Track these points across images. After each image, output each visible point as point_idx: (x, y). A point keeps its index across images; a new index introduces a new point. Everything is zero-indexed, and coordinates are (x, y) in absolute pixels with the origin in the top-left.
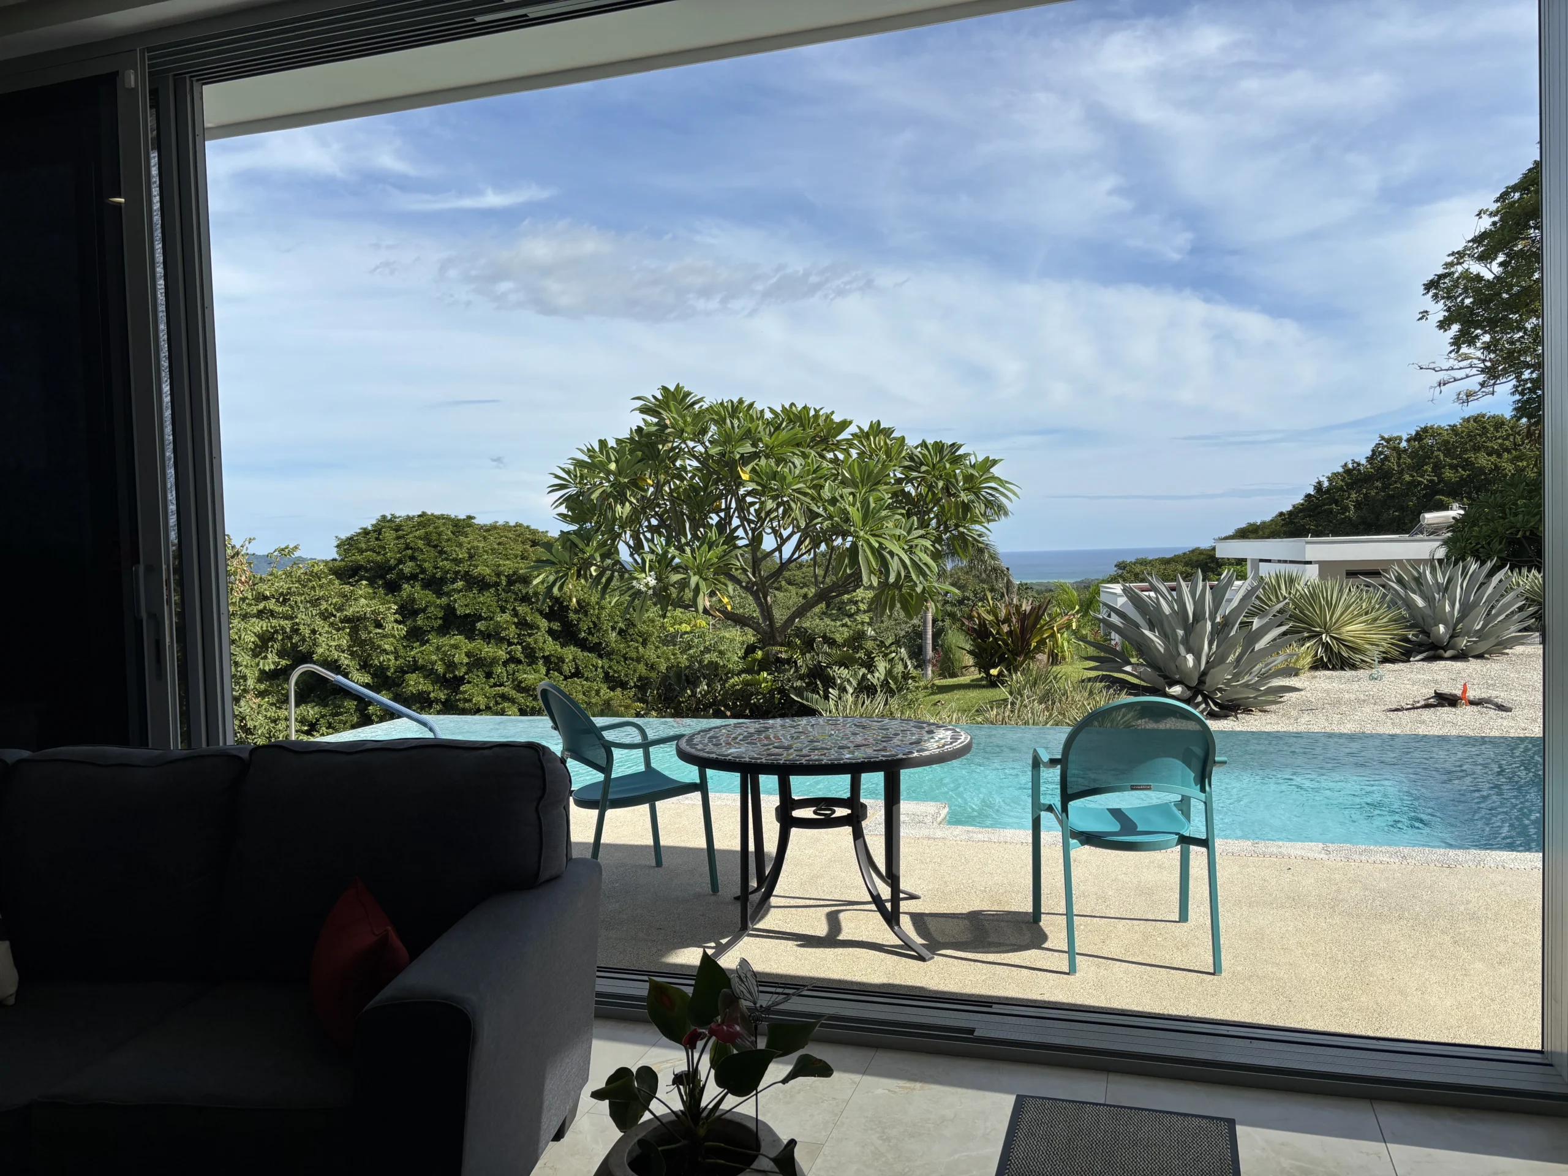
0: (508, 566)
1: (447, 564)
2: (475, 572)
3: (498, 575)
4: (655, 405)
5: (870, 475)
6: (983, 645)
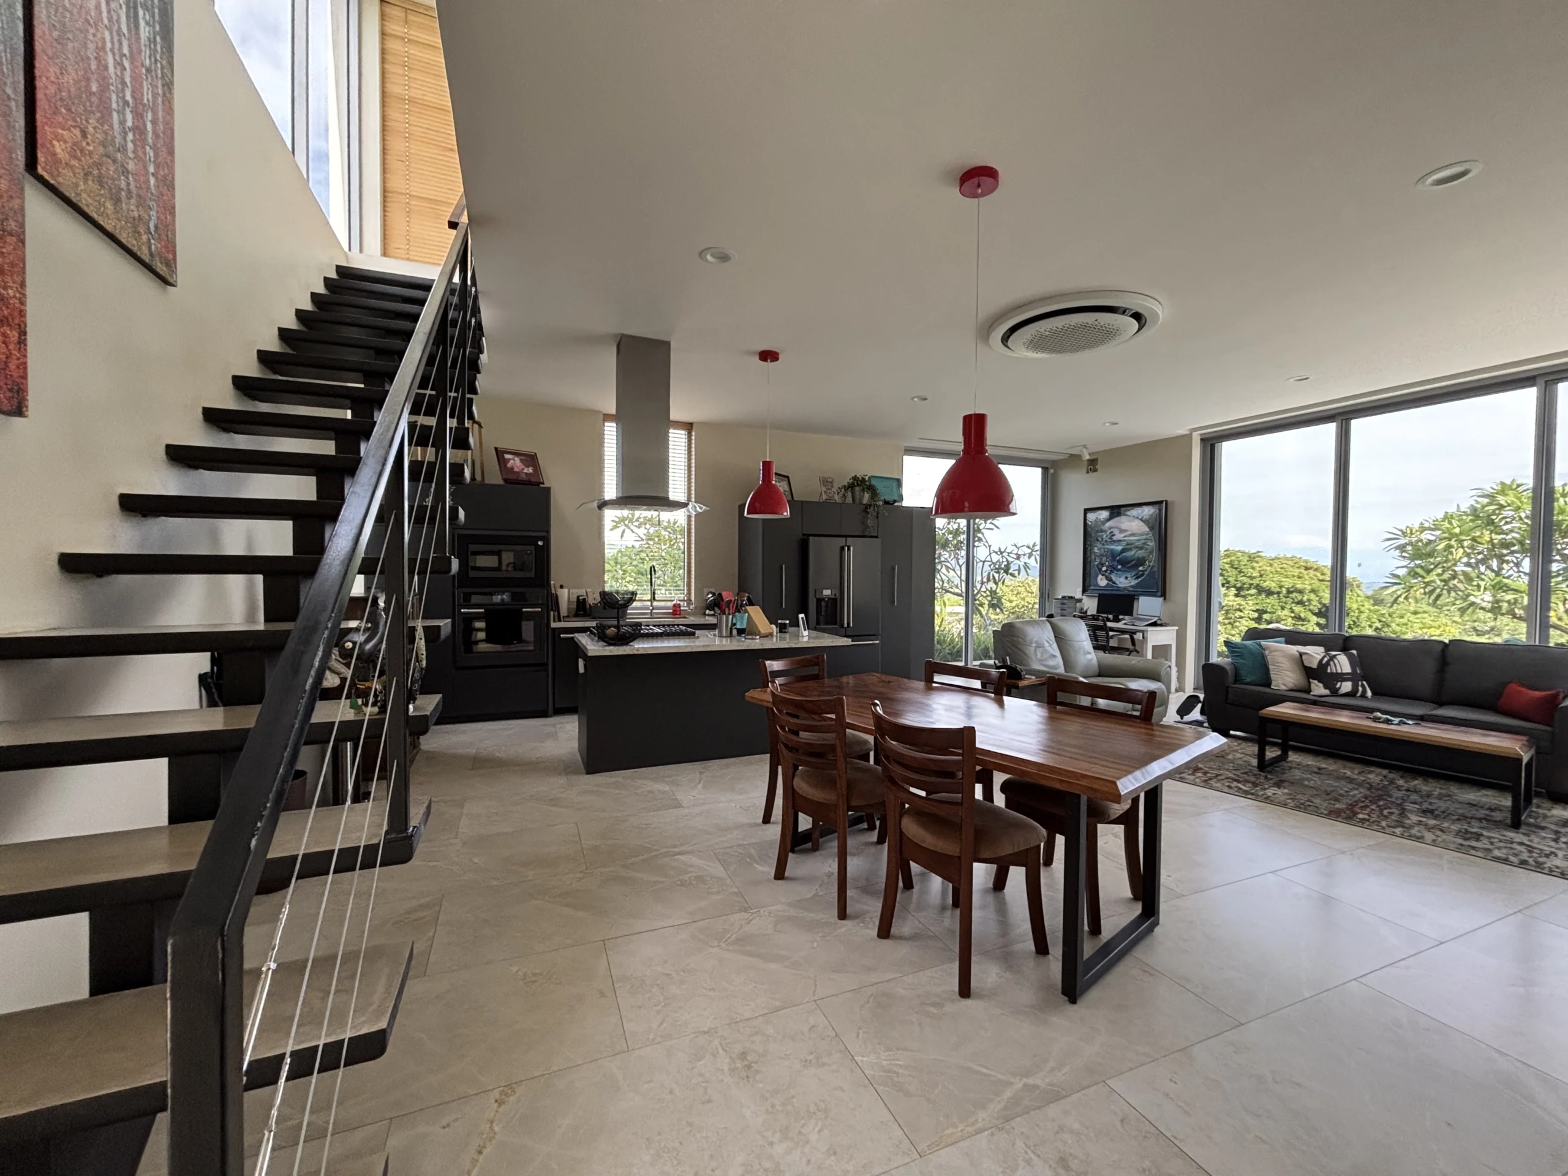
0: (1288, 583)
1: (1245, 579)
2: (1265, 585)
3: (1281, 587)
4: (1492, 493)
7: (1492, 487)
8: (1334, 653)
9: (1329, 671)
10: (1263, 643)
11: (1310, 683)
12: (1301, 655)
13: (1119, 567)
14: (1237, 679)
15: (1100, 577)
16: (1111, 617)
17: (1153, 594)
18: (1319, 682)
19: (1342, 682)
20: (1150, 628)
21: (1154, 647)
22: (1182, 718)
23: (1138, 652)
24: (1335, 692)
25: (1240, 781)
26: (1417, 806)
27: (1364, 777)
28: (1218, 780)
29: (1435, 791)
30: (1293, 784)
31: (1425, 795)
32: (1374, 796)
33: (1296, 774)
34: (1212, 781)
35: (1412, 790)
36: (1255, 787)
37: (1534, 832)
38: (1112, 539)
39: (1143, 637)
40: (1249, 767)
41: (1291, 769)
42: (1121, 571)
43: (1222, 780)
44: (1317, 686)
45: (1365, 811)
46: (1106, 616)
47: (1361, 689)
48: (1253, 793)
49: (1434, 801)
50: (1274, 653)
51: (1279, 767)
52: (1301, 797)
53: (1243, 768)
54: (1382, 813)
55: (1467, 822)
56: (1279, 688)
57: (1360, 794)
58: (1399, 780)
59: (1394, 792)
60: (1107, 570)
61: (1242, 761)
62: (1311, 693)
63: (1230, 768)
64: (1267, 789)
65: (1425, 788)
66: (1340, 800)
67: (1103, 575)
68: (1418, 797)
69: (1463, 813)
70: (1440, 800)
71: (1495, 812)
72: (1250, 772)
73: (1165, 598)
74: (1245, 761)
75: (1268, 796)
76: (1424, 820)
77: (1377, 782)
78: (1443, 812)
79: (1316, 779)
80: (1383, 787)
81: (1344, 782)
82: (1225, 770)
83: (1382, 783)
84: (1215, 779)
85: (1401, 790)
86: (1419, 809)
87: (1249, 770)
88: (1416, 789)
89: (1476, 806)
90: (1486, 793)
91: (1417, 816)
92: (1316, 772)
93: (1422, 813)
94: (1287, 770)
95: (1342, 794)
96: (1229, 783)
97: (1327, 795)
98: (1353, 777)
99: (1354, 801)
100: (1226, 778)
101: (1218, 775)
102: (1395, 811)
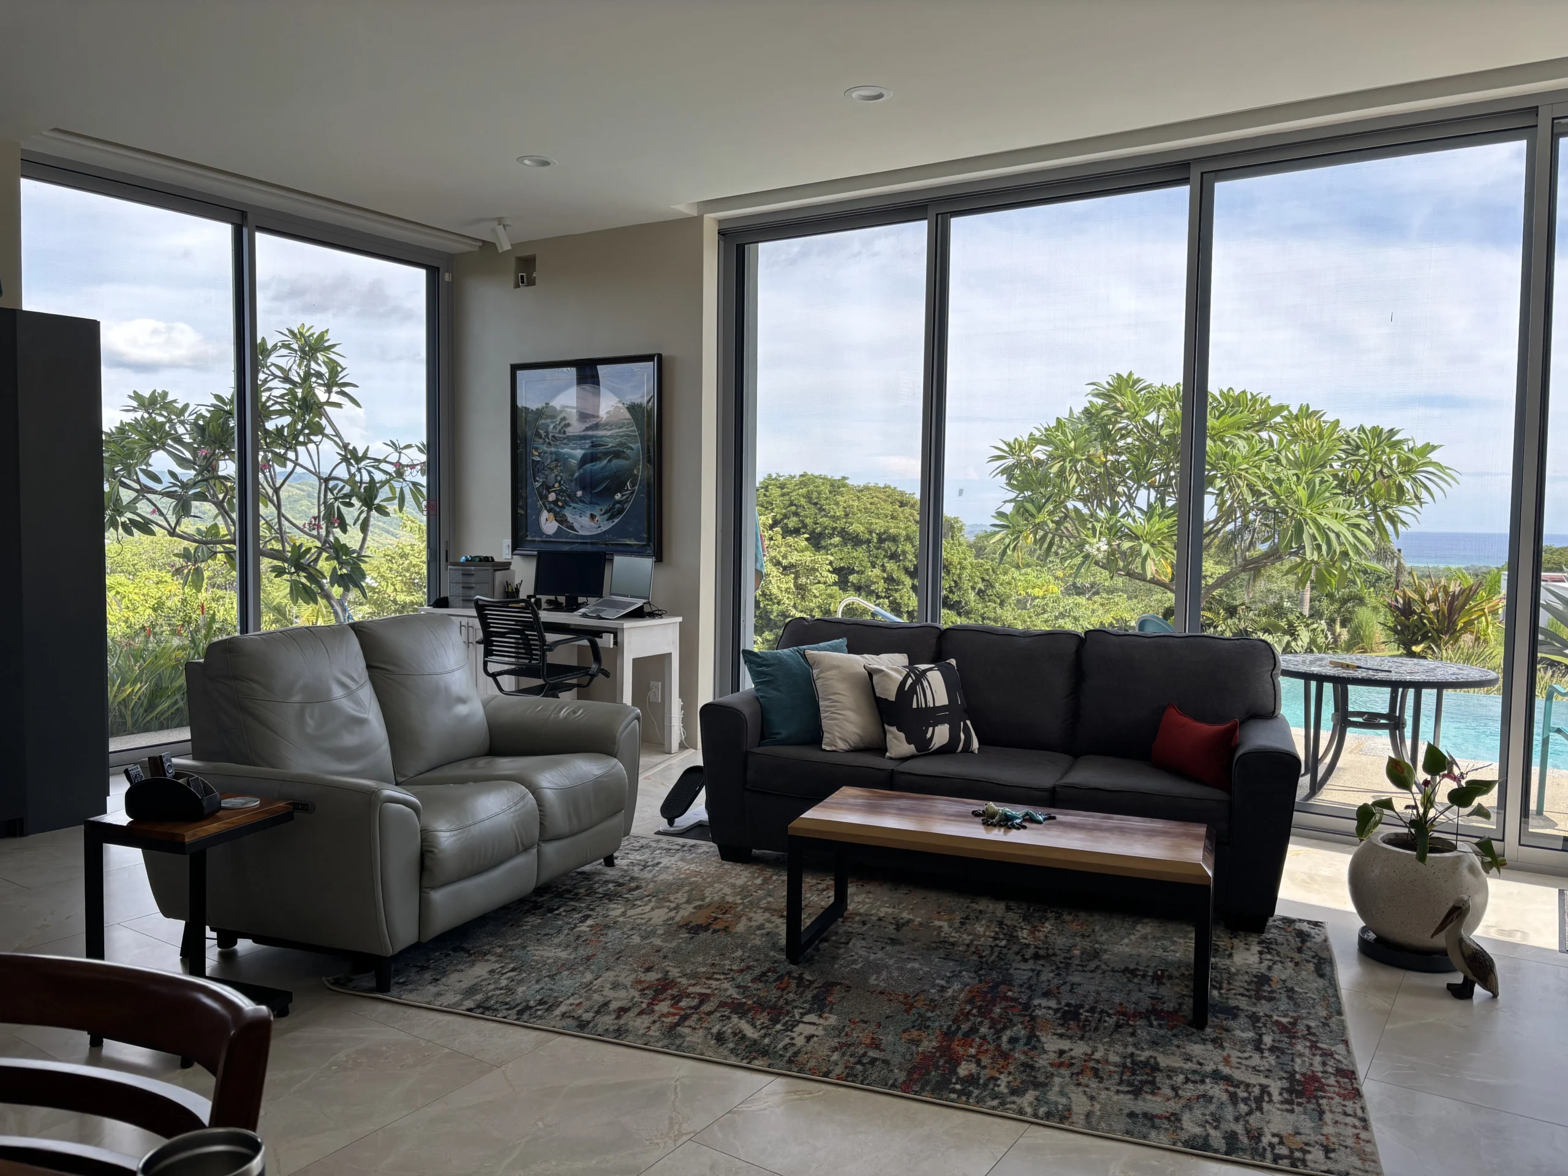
0: (879, 525)
1: (826, 521)
2: (851, 529)
3: (870, 532)
4: (1108, 390)
5: (1314, 457)
6: (1407, 623)
7: (1108, 383)
8: (923, 667)
9: (915, 706)
10: (812, 652)
11: (885, 732)
12: (871, 673)
13: (579, 493)
14: (765, 734)
15: (545, 515)
16: (562, 599)
17: (639, 552)
18: (899, 730)
19: (934, 726)
20: (628, 624)
21: (636, 662)
22: (671, 823)
23: (606, 674)
24: (923, 748)
25: (746, 1007)
26: (1053, 1004)
27: (969, 934)
28: (700, 1019)
29: (1075, 946)
30: (848, 991)
31: (1061, 963)
32: (985, 989)
33: (856, 957)
34: (686, 1023)
35: (1041, 952)
36: (775, 1021)
37: (1227, 1030)
38: (564, 433)
39: (616, 643)
40: (772, 953)
41: (847, 943)
42: (583, 502)
43: (710, 1013)
44: (896, 738)
45: (972, 1047)
46: (552, 598)
47: (962, 736)
48: (768, 1046)
49: (1076, 978)
50: (828, 673)
51: (826, 944)
52: (860, 1034)
53: (757, 960)
54: (999, 1046)
55: (1130, 1030)
56: (834, 748)
57: (962, 990)
58: (1022, 929)
59: (1016, 969)
60: (557, 500)
61: (762, 935)
62: (888, 754)
63: (731, 965)
64: (797, 1025)
65: (1061, 941)
66: (928, 1023)
67: (549, 511)
68: (1052, 975)
69: (1121, 1004)
70: (1084, 971)
71: (1164, 984)
72: (769, 970)
73: (659, 558)
74: (768, 934)
75: (796, 1049)
76: (1066, 1048)
77: (989, 944)
78: (1092, 1010)
79: (891, 962)
80: (998, 956)
81: (937, 960)
82: (722, 977)
83: (997, 945)
84: (695, 1017)
85: (1027, 957)
86: (1056, 1011)
87: (767, 965)
88: (1047, 949)
89: (1136, 976)
90: (1144, 931)
91: (1055, 1037)
92: (891, 939)
93: (1062, 1025)
94: (840, 948)
95: (932, 1000)
96: (721, 1023)
97: (907, 1011)
98: (952, 940)
99: (952, 1017)
100: (718, 1007)
101: (704, 998)
102: (1020, 1031)
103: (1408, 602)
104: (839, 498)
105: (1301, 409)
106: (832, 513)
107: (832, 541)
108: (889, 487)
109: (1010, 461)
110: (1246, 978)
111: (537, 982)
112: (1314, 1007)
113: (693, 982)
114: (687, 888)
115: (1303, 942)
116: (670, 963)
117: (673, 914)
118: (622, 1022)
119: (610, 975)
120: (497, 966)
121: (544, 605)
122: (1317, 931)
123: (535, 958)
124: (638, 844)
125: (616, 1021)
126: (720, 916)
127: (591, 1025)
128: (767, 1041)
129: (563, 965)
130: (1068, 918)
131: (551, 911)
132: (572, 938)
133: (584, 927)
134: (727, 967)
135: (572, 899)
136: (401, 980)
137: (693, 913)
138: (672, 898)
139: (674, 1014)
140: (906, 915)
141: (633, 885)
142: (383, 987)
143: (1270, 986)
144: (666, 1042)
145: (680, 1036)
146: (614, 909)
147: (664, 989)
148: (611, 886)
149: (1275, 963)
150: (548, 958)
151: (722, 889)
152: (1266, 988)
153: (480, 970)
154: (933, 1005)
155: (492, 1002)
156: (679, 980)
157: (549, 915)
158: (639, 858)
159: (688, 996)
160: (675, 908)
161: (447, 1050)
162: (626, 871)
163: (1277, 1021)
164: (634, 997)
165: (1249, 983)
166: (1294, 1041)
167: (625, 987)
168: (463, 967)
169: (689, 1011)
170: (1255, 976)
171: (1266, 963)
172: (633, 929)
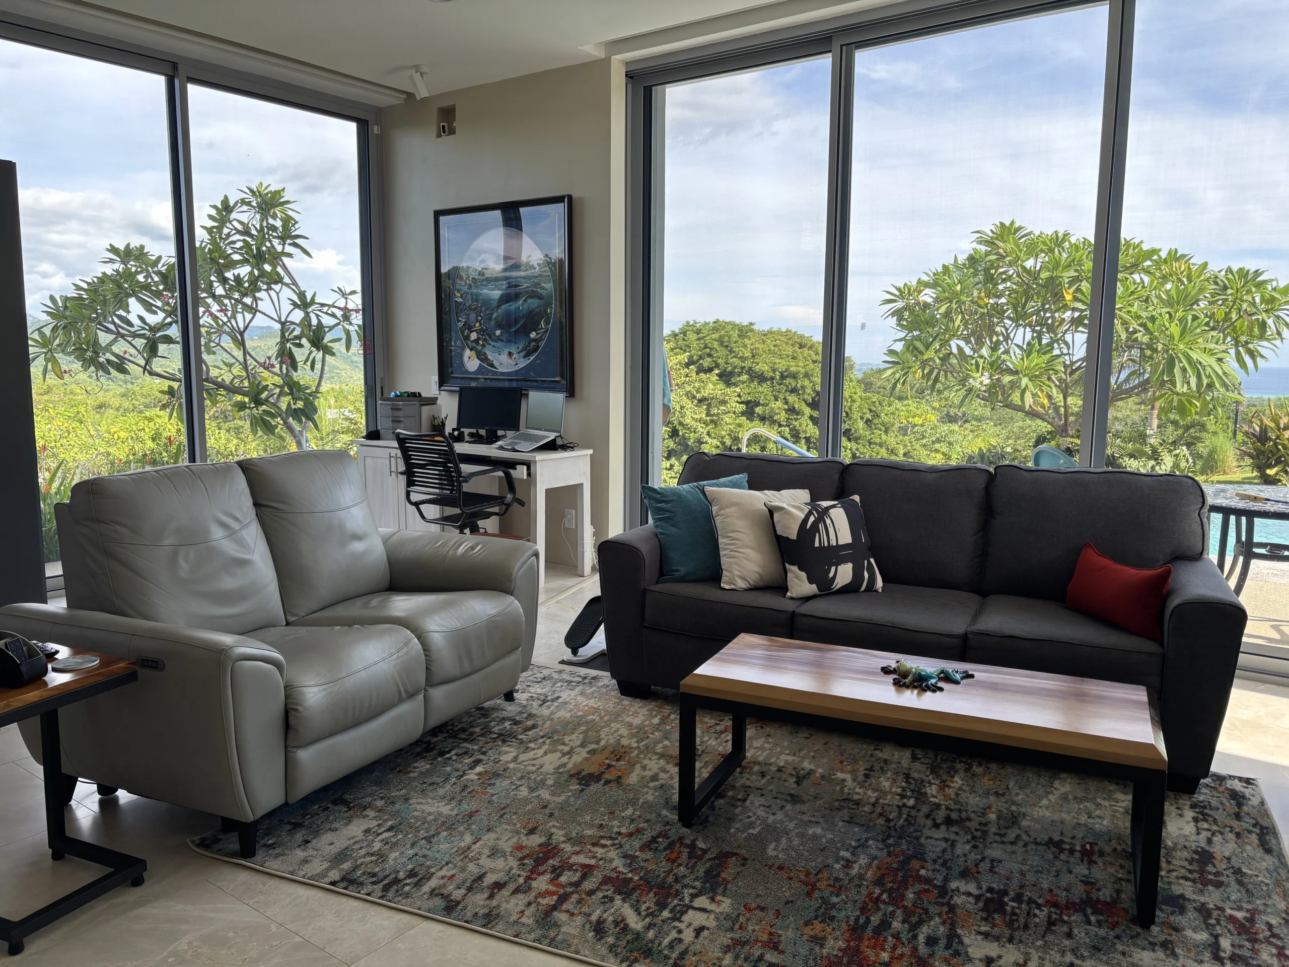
0: (781, 365)
1: (735, 361)
2: (757, 368)
3: (774, 371)
4: (992, 238)
5: (1186, 297)
6: (1262, 448)
7: (992, 231)
8: (825, 504)
9: (817, 544)
10: (712, 488)
11: (786, 572)
12: (771, 511)
13: (498, 332)
14: (663, 572)
15: (468, 353)
17: (552, 387)
18: (800, 569)
19: (837, 565)
20: (540, 457)
21: (549, 492)
22: (575, 652)
23: (522, 503)
24: (826, 588)
25: (631, 885)
26: (972, 888)
27: (875, 790)
28: (579, 901)
29: (990, 807)
30: (743, 865)
31: (976, 830)
32: (895, 865)
33: (753, 819)
34: (564, 907)
35: (954, 816)
36: (662, 905)
37: (1177, 930)
38: (483, 275)
39: (529, 474)
40: (664, 812)
41: (744, 800)
42: (502, 341)
43: (591, 893)
44: (797, 577)
45: (884, 950)
46: (474, 431)
47: (866, 575)
48: (652, 941)
49: (995, 852)
50: (727, 510)
51: (722, 801)
52: (756, 928)
53: (647, 821)
54: (915, 949)
55: (1065, 929)
56: (733, 587)
57: (869, 865)
58: (930, 784)
59: (927, 838)
60: (478, 339)
61: (655, 788)
62: (788, 594)
63: (619, 827)
64: (686, 912)
65: (974, 801)
66: (834, 913)
67: (471, 350)
68: (968, 847)
69: (1051, 891)
70: (1003, 843)
71: (1096, 863)
72: (660, 835)
73: (571, 393)
74: (662, 786)
75: (682, 947)
76: (994, 954)
77: (896, 803)
78: (1018, 898)
79: (791, 826)
80: (906, 820)
81: (841, 824)
82: (609, 842)
83: (904, 805)
84: (575, 897)
85: (938, 821)
86: (978, 898)
87: (658, 828)
88: (960, 810)
89: (1062, 850)
90: (1063, 790)
91: (980, 937)
92: (792, 795)
93: (986, 919)
94: (735, 807)
95: (837, 879)
96: (602, 908)
97: (809, 894)
98: (856, 797)
99: (858, 905)
100: (601, 884)
101: (587, 871)
102: (935, 926)
103: (1264, 430)
104: (747, 341)
105: (1169, 253)
106: (741, 354)
107: (741, 378)
108: (790, 331)
109: (900, 304)
110: (1185, 854)
111: (413, 845)
112: (1270, 897)
113: (577, 848)
114: (583, 728)
115: (1239, 805)
116: (556, 824)
117: (565, 759)
118: (494, 903)
119: (489, 838)
120: (375, 823)
121: (467, 438)
122: (1250, 790)
123: (416, 813)
124: (541, 676)
125: (488, 902)
126: (614, 763)
127: (460, 907)
128: (651, 934)
129: (444, 822)
130: (979, 770)
131: (442, 754)
132: (458, 789)
133: (472, 776)
134: (616, 830)
135: (465, 740)
136: (270, 842)
137: (586, 759)
138: (567, 739)
139: (551, 893)
140: (807, 765)
141: (530, 723)
142: (247, 852)
143: (1214, 866)
144: (539, 932)
145: (557, 925)
146: (506, 753)
147: (546, 858)
148: (507, 724)
149: (1213, 834)
150: (430, 814)
151: (618, 730)
152: (1210, 868)
153: (356, 829)
154: (838, 887)
155: (359, 873)
156: (563, 846)
157: (439, 759)
158: (539, 691)
159: (570, 867)
160: (568, 753)
161: (298, 939)
162: (524, 707)
163: (1231, 916)
164: (511, 868)
165: (1191, 861)
166: (1257, 947)
167: (504, 855)
168: (337, 825)
169: (569, 890)
170: (1196, 852)
171: (1205, 834)
172: (522, 778)
